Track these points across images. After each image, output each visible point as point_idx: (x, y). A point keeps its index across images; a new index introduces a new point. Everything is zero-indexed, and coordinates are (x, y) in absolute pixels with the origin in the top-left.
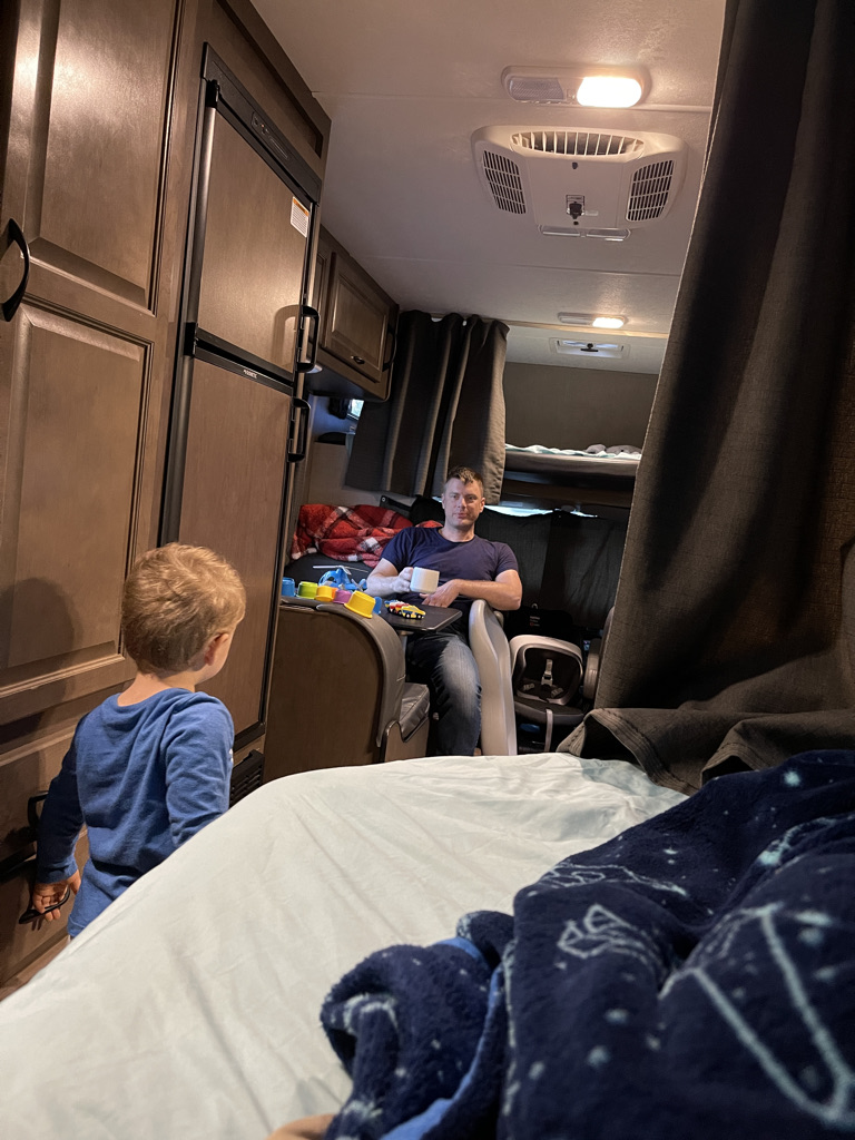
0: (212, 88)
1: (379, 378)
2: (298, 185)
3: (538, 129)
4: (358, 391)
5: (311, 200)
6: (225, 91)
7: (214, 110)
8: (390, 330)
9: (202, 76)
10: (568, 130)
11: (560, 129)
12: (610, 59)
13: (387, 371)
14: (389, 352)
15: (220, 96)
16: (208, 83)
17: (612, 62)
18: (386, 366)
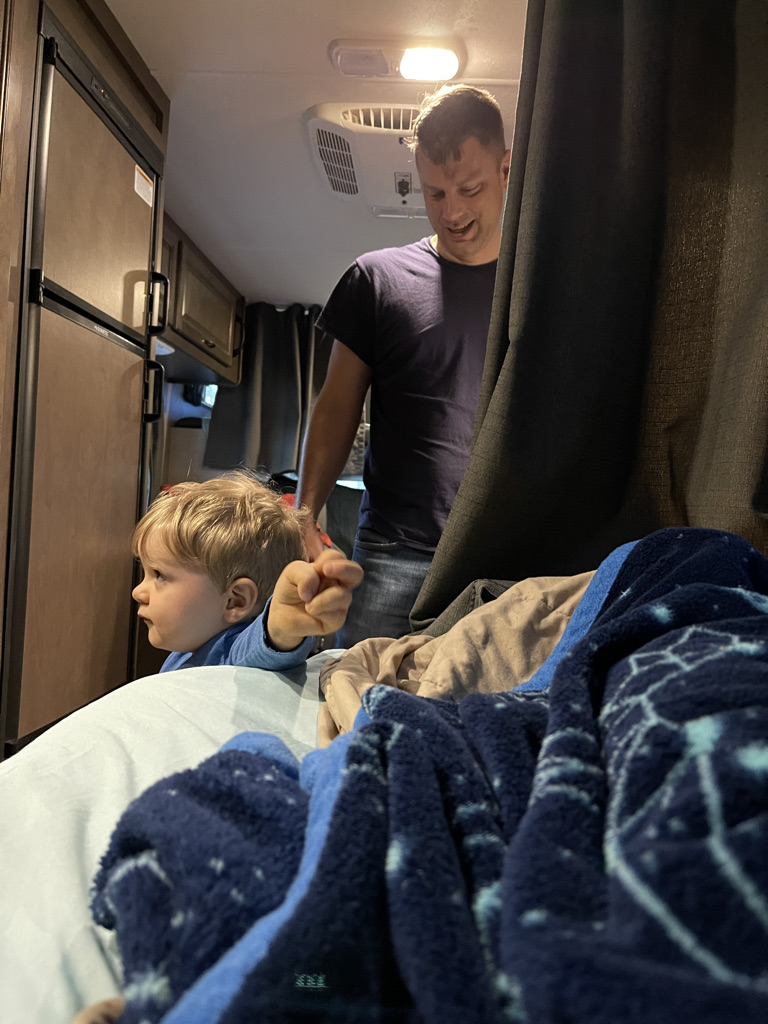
0: (49, 45)
1: (230, 363)
2: (141, 156)
3: (366, 106)
4: (211, 375)
5: (154, 172)
6: (63, 50)
7: (53, 67)
8: (237, 319)
9: (39, 33)
10: (392, 106)
11: (387, 106)
12: (428, 30)
13: (236, 358)
14: (238, 339)
15: (58, 55)
16: (46, 40)
17: (430, 34)
18: (235, 353)
